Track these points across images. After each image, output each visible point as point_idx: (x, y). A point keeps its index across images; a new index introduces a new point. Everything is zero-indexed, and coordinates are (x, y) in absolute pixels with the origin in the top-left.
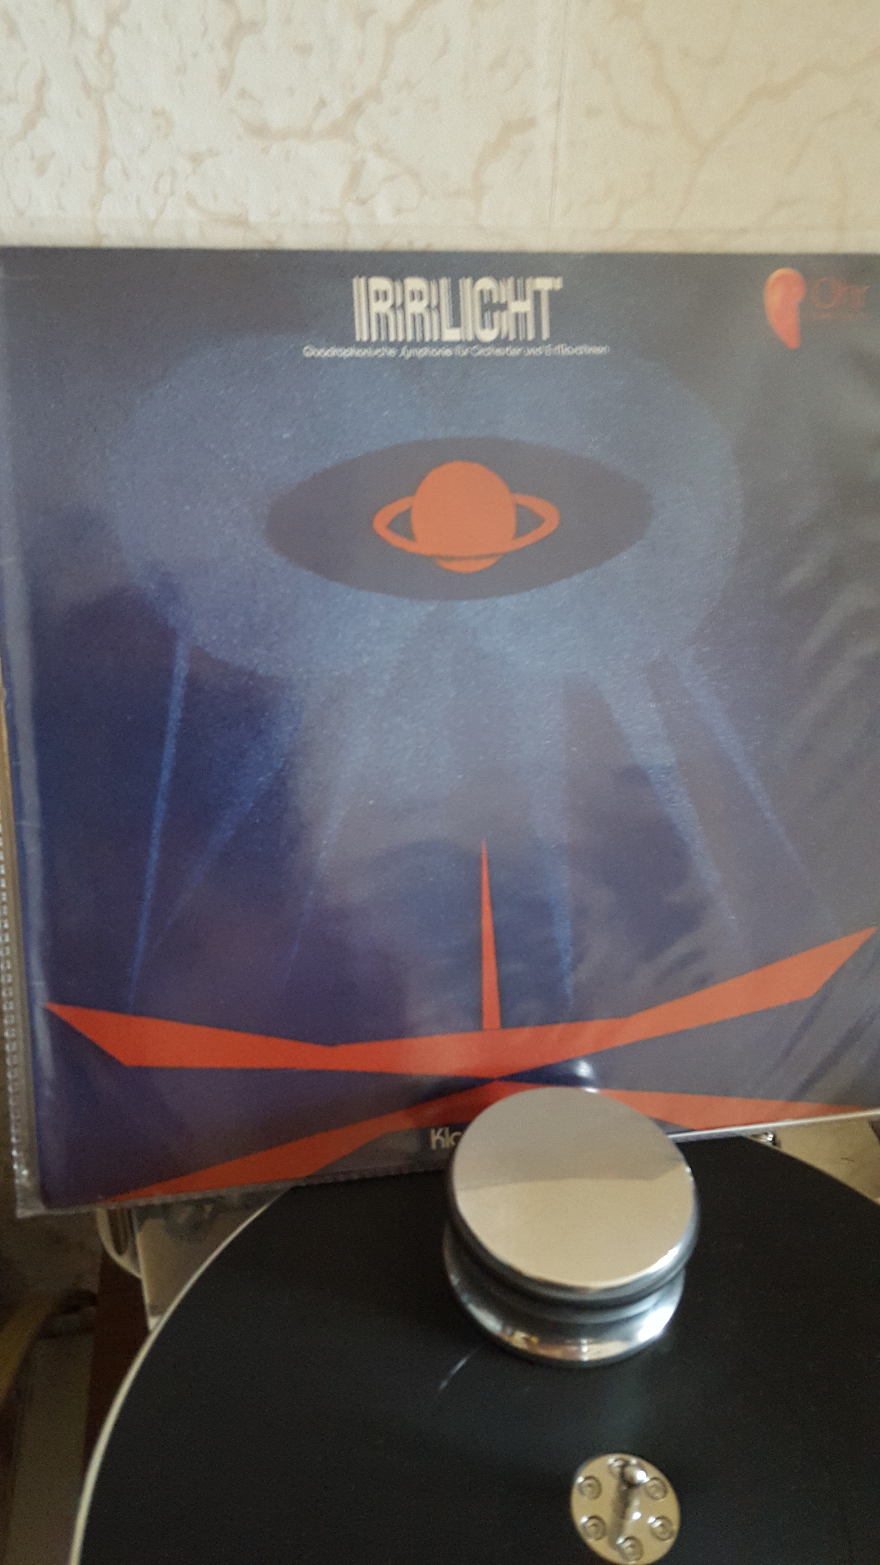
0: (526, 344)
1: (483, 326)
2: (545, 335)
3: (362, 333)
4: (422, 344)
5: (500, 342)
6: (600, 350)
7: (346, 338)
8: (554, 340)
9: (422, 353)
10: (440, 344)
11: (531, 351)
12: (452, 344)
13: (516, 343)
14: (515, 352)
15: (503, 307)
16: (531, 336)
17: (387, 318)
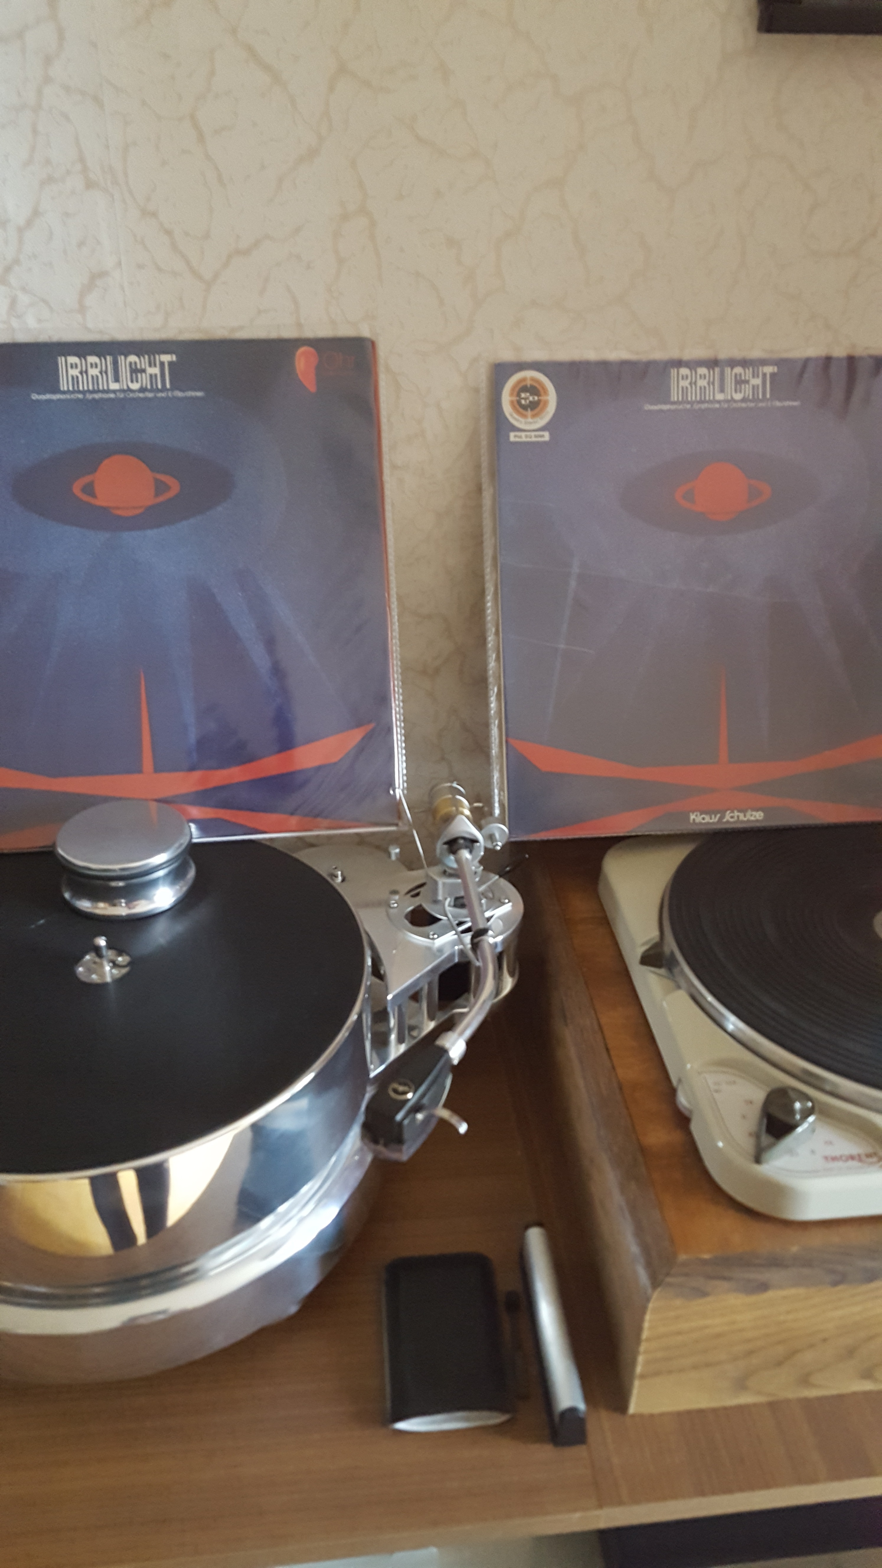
0: (158, 390)
1: (132, 381)
2: (168, 386)
3: (63, 386)
4: (98, 391)
5: (142, 390)
6: (199, 394)
7: (56, 390)
8: (174, 387)
9: (97, 396)
10: (108, 391)
11: (160, 395)
12: (114, 392)
13: (151, 391)
14: (150, 395)
15: (143, 371)
16: (160, 386)
17: (77, 377)
